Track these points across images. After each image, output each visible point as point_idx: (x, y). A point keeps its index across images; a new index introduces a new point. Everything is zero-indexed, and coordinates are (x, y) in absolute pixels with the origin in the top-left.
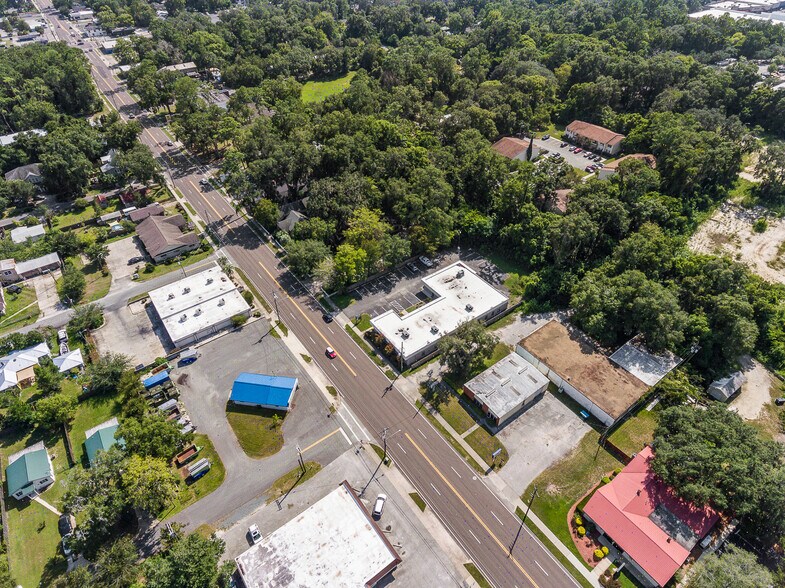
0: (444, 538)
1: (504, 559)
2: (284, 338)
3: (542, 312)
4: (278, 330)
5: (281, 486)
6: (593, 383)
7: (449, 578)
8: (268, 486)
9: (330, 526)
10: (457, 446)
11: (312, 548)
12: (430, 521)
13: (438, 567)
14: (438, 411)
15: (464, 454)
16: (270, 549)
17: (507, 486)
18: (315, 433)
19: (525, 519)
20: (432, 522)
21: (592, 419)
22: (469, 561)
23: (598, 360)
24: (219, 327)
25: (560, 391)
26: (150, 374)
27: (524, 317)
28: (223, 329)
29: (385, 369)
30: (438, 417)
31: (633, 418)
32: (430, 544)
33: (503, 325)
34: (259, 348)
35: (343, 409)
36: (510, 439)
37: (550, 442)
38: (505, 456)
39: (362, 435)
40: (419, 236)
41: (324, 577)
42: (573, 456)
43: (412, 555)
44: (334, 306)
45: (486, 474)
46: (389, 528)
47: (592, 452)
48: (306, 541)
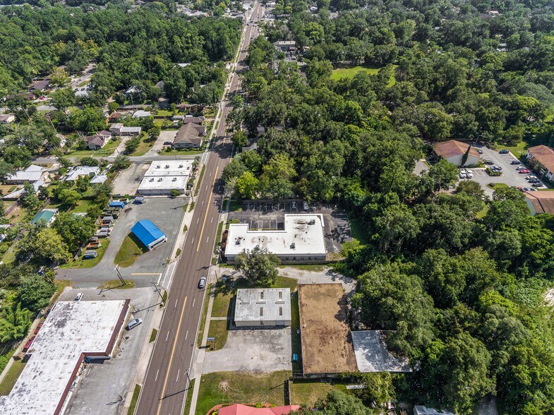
0: (144, 364)
1: (156, 399)
2: (186, 213)
3: (347, 276)
4: (189, 207)
5: (110, 284)
6: (318, 341)
7: (123, 384)
8: (107, 280)
9: (100, 316)
10: (204, 322)
11: (84, 320)
12: (148, 350)
13: (125, 375)
14: (216, 296)
15: (202, 328)
16: (71, 308)
17: (202, 362)
18: (149, 269)
19: (191, 388)
20: (148, 351)
21: (298, 364)
22: (141, 385)
23: (341, 328)
24: (165, 192)
25: (298, 332)
26: (119, 201)
27: (330, 272)
28: (165, 194)
29: (214, 256)
30: (212, 299)
31: (329, 384)
32: (135, 360)
33: (309, 270)
34: (171, 212)
35: (174, 265)
36: (235, 339)
37: (255, 358)
38: (221, 346)
39: (166, 284)
40: (302, 186)
41: (73, 336)
42: (259, 377)
43: (122, 359)
44: (227, 207)
45: (200, 348)
46: (127, 338)
47: (274, 384)
48: (85, 315)
